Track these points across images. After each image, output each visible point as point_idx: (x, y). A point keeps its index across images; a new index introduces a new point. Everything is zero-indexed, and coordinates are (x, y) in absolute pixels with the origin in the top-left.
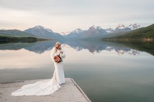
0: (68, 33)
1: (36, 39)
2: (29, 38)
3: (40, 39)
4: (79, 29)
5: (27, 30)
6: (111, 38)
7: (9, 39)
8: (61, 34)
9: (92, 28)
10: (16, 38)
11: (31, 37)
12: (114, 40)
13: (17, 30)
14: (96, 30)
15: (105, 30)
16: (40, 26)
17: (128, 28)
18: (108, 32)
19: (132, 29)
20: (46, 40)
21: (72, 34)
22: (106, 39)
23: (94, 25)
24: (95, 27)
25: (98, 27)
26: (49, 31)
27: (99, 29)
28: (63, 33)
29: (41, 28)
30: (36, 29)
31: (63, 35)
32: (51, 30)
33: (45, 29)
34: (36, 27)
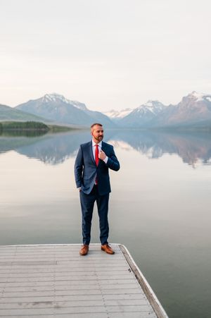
0: (126, 113)
1: (45, 126)
2: (28, 124)
3: (55, 127)
4: (154, 102)
5: (23, 105)
8: (109, 115)
9: (188, 100)
11: (34, 123)
16: (55, 95)
20: (69, 129)
21: (135, 115)
23: (193, 92)
24: (199, 96)
25: (205, 97)
26: (79, 107)
27: (208, 100)
28: (112, 111)
29: (57, 99)
30: (47, 101)
31: (113, 116)
32: (83, 105)
33: (67, 102)
34: (47, 97)
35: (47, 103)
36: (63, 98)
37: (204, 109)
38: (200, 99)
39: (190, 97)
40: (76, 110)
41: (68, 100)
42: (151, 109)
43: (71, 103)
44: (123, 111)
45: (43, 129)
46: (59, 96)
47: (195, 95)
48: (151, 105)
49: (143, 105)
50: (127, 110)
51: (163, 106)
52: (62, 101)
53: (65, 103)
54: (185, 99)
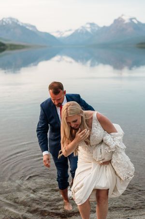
0: (69, 33)
1: (3, 45)
4: (92, 24)
8: (56, 35)
9: (118, 22)
14: (126, 24)
16: (11, 19)
20: (23, 47)
23: (123, 15)
24: (126, 19)
25: (131, 19)
26: (31, 29)
27: (133, 22)
28: (58, 31)
29: (13, 22)
30: (4, 24)
31: (59, 36)
32: (34, 27)
33: (21, 24)
34: (4, 20)
35: (4, 26)
36: (18, 21)
37: (130, 30)
38: (127, 21)
39: (120, 20)
40: (29, 32)
41: (22, 23)
42: (89, 30)
43: (24, 25)
44: (66, 31)
45: (2, 47)
46: (14, 19)
47: (124, 18)
48: (88, 26)
49: (82, 27)
50: (70, 30)
51: (98, 27)
52: (16, 24)
53: (19, 25)
54: (115, 21)
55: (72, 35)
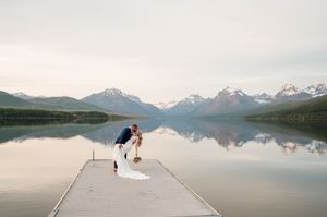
0: (172, 105)
1: (106, 115)
2: (92, 114)
3: (113, 116)
4: (196, 96)
5: (87, 98)
6: (266, 116)
7: (52, 116)
8: (158, 106)
9: (223, 94)
10: (66, 113)
11: (96, 113)
12: (273, 119)
13: (68, 98)
14: (232, 97)
15: (252, 98)
16: (114, 90)
17: (304, 94)
18: (261, 101)
19: (315, 95)
20: (126, 118)
21: (180, 105)
22: (256, 116)
23: (228, 88)
24: (232, 91)
25: (237, 92)
26: (134, 100)
27: (239, 95)
28: (161, 103)
29: (116, 93)
30: (107, 95)
32: (137, 98)
33: (124, 96)
34: (107, 91)
35: (107, 97)
36: (121, 92)
37: (236, 102)
38: (233, 93)
39: (225, 92)
40: (132, 103)
41: (125, 94)
42: (193, 102)
43: (127, 96)
44: (170, 103)
45: (105, 118)
46: (117, 90)
47: (229, 90)
48: (193, 98)
49: (186, 98)
51: (203, 99)
52: (119, 95)
53: (122, 96)
54: (220, 93)
55: (175, 107)
